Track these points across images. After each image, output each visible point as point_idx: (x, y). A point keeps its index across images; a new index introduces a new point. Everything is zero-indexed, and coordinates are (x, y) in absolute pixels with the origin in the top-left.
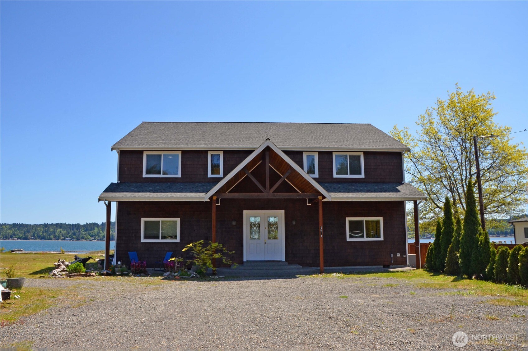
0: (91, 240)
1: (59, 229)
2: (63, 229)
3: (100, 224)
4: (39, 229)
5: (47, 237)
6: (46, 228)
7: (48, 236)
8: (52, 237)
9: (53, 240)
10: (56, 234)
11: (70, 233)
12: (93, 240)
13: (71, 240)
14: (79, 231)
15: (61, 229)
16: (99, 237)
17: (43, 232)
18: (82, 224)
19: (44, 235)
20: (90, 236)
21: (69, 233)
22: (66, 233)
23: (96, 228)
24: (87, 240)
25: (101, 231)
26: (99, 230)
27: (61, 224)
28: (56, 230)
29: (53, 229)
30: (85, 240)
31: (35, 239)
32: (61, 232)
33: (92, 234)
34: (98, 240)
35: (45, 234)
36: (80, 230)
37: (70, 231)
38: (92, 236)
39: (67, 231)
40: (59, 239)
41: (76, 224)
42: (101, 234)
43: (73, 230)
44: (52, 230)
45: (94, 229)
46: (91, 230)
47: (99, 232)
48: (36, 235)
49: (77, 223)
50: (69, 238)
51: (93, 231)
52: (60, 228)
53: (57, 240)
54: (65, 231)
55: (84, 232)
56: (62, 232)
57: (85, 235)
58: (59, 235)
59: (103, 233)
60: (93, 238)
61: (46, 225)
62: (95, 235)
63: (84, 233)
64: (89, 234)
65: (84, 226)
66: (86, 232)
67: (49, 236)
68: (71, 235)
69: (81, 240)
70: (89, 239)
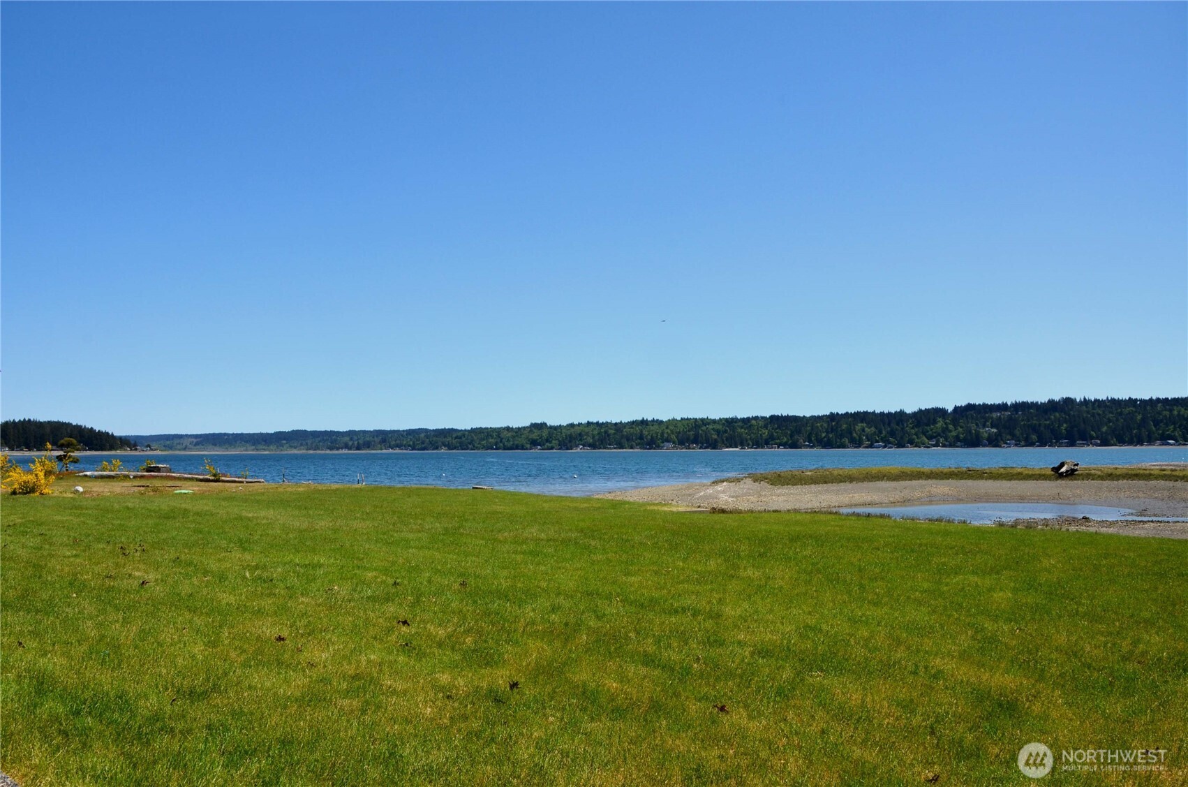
0: (929, 447)
1: (860, 425)
2: (869, 425)
3: (949, 411)
4: (819, 425)
5: (836, 442)
6: (833, 424)
7: (838, 440)
8: (846, 441)
9: (848, 448)
10: (855, 435)
11: (884, 432)
12: (934, 446)
13: (885, 447)
14: (902, 426)
15: (865, 425)
16: (946, 439)
17: (827, 432)
18: (909, 410)
19: (829, 437)
20: (926, 437)
21: (880, 432)
22: (875, 432)
23: (940, 419)
24: (920, 447)
25: (951, 427)
26: (946, 423)
27: (866, 413)
28: (854, 427)
29: (847, 424)
30: (916, 446)
31: (812, 447)
32: (863, 430)
33: (930, 432)
34: (944, 446)
35: (831, 436)
36: (905, 425)
37: (883, 428)
38: (930, 438)
39: (876, 428)
40: (860, 447)
41: (896, 412)
42: (950, 431)
43: (889, 424)
44: (844, 426)
45: (935, 422)
46: (928, 425)
47: (947, 428)
48: (813, 439)
49: (898, 410)
50: (880, 443)
51: (932, 427)
52: (862, 422)
53: (855, 447)
54: (873, 429)
55: (913, 428)
56: (866, 429)
57: (915, 437)
58: (860, 437)
59: (956, 429)
60: (934, 443)
61: (833, 417)
62: (939, 435)
63: (913, 431)
64: (924, 433)
65: (914, 414)
66: (917, 430)
67: (841, 439)
68: (885, 436)
69: (908, 447)
70: (924, 444)
